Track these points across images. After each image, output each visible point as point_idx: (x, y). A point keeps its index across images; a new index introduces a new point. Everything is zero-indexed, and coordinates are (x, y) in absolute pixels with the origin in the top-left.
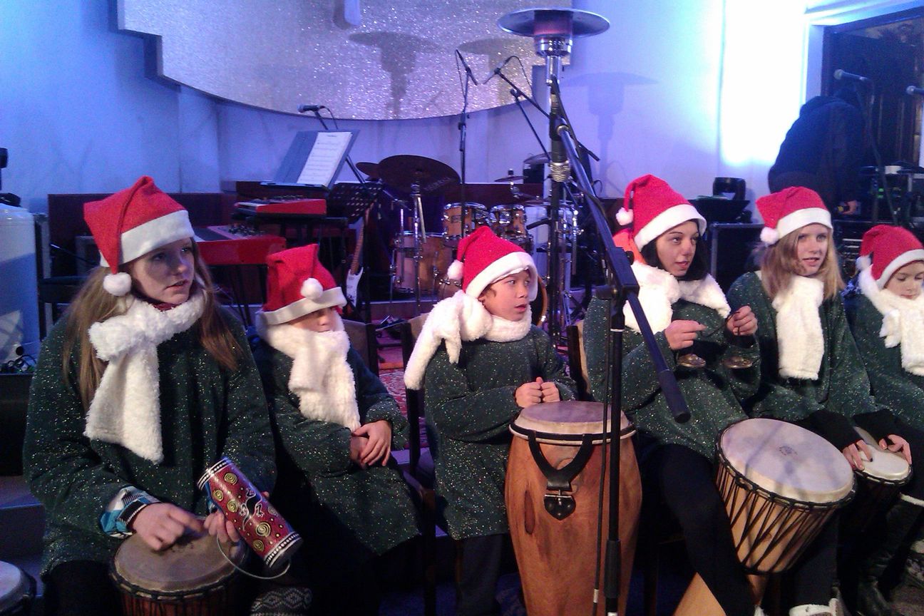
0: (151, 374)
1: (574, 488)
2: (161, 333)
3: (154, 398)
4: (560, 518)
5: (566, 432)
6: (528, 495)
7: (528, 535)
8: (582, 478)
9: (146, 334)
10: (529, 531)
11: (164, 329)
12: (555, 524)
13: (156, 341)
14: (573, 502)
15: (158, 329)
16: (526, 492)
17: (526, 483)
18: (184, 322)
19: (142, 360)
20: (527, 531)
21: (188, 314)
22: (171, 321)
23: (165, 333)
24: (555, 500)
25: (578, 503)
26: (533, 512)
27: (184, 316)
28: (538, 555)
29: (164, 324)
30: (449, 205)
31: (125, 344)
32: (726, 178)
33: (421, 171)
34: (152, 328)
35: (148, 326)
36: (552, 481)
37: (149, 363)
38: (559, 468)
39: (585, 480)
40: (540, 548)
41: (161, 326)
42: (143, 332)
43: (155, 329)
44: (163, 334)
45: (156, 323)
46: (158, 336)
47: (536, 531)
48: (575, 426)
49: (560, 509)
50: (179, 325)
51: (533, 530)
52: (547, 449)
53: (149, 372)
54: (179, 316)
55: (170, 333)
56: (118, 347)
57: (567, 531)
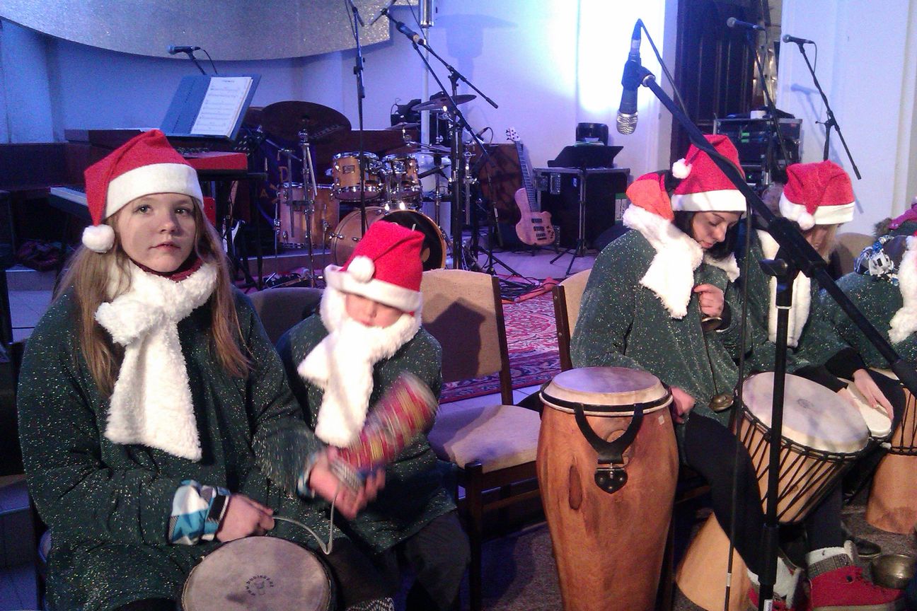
0: (176, 358)
1: (626, 460)
2: (181, 308)
3: (182, 385)
4: (611, 492)
5: (615, 403)
6: (573, 471)
7: (573, 511)
8: (633, 450)
9: (165, 310)
10: (574, 507)
11: (184, 302)
12: (605, 499)
13: (176, 318)
14: (625, 475)
15: (177, 302)
16: (571, 467)
17: (571, 458)
18: (202, 293)
19: (164, 342)
20: (572, 507)
21: (205, 282)
22: (188, 293)
23: (184, 307)
24: (606, 474)
25: (630, 475)
26: (581, 488)
27: (203, 285)
28: (584, 530)
29: (183, 296)
30: (339, 155)
31: (144, 323)
32: (590, 124)
33: (309, 118)
34: (170, 302)
35: (166, 300)
36: (603, 454)
37: (172, 346)
38: (610, 440)
39: (636, 451)
40: (587, 523)
41: (180, 298)
42: (161, 308)
43: (174, 303)
44: (183, 308)
45: (174, 296)
46: (178, 311)
47: (583, 505)
48: (623, 396)
49: (611, 482)
50: (197, 296)
51: (579, 505)
52: (595, 421)
53: (174, 356)
54: (196, 286)
55: (189, 306)
56: (137, 327)
57: (619, 503)
